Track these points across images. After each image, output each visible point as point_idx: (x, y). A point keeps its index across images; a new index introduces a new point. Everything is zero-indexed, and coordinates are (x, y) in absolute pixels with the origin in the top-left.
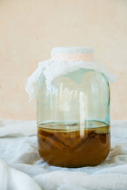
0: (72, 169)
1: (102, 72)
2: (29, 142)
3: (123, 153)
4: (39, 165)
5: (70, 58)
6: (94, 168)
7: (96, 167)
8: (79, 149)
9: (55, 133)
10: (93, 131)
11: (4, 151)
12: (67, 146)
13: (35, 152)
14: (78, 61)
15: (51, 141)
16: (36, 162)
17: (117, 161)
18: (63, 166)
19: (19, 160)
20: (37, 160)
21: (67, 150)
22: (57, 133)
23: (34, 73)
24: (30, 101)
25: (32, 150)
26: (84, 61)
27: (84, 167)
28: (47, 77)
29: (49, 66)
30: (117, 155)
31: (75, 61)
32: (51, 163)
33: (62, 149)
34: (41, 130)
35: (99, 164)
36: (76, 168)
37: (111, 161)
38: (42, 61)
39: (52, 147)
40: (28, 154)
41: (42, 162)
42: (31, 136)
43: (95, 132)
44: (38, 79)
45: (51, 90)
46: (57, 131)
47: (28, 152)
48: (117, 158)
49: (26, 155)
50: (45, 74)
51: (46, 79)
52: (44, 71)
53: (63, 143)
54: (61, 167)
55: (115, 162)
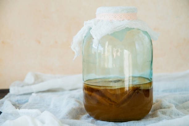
0: (118, 123)
1: (146, 31)
2: (74, 97)
3: (164, 107)
4: (86, 119)
5: (115, 18)
6: (139, 122)
7: (140, 121)
8: (125, 105)
9: (102, 89)
10: (137, 87)
11: (49, 105)
12: (114, 102)
13: (80, 107)
14: (123, 20)
15: (98, 97)
16: (83, 117)
17: (160, 115)
18: (109, 120)
19: (67, 115)
20: (83, 115)
21: (114, 105)
22: (104, 90)
23: (80, 32)
24: (75, 58)
25: (77, 105)
26: (129, 20)
27: (130, 121)
28: (94, 37)
29: (95, 25)
30: (159, 109)
31: (120, 21)
32: (97, 118)
33: (108, 104)
34: (87, 86)
35: (143, 118)
36: (121, 122)
37: (154, 115)
38: (87, 21)
39: (99, 103)
40: (74, 109)
41: (88, 117)
42: (71, 90)
43: (140, 88)
44: (83, 38)
45: (96, 48)
46: (105, 88)
47: (74, 107)
48: (159, 113)
49: (73, 110)
50: (91, 33)
51: (93, 39)
52: (91, 31)
53: (109, 99)
54: (107, 121)
55: (157, 116)
